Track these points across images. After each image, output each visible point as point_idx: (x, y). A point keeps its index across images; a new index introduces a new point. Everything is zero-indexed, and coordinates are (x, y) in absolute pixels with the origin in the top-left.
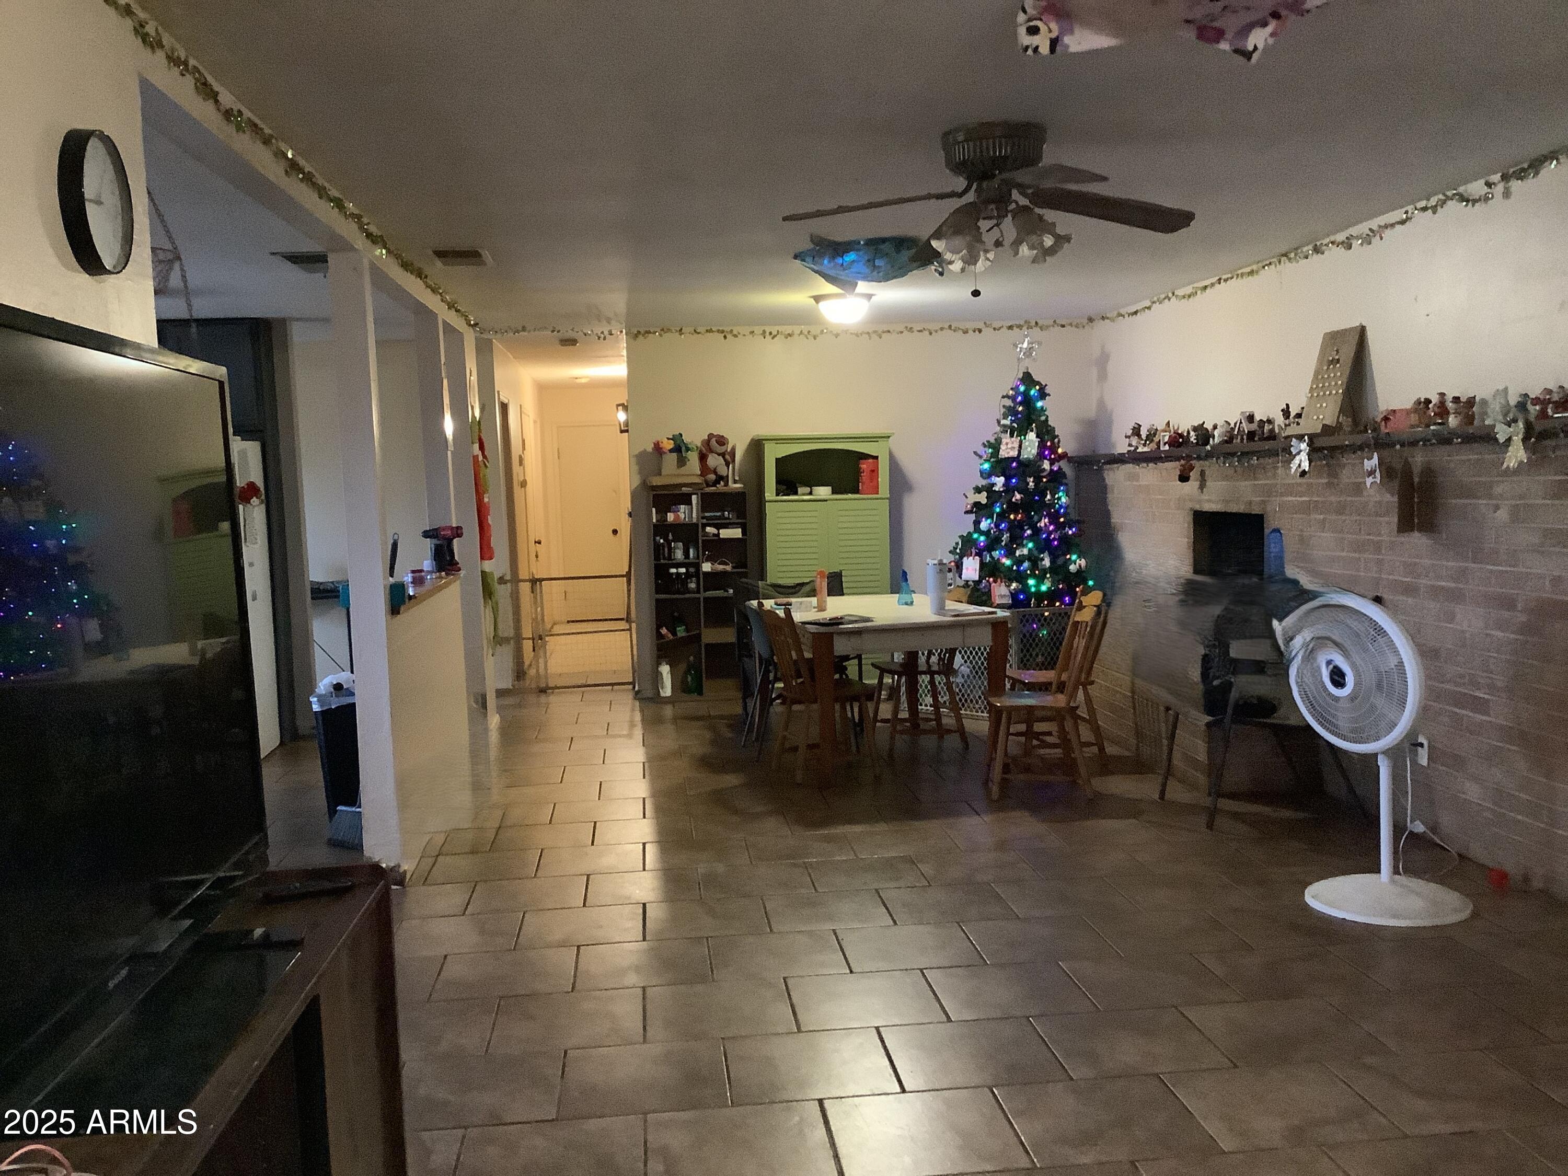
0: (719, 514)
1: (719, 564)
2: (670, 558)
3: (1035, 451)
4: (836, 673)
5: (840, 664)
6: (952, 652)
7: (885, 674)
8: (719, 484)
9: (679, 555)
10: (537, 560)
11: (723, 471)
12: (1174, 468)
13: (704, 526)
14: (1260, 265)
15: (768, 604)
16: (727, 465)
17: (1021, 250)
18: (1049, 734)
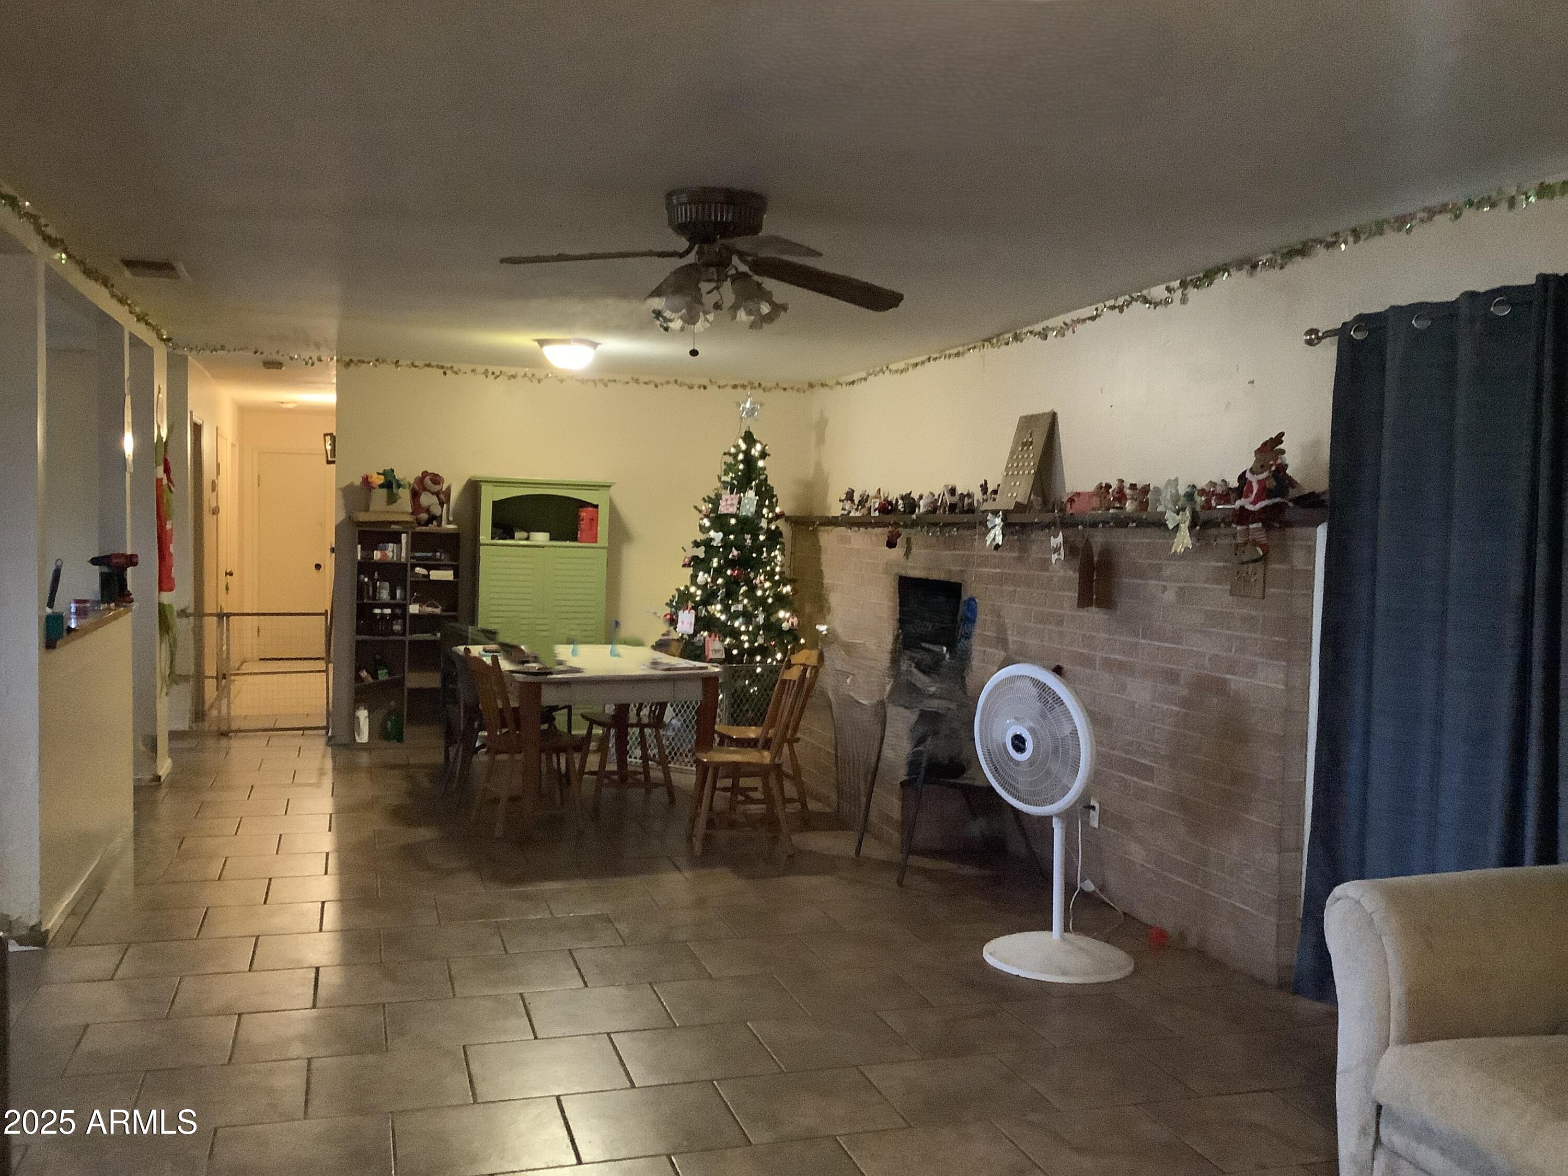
0: (430, 554)
1: (427, 606)
2: (374, 597)
3: (753, 509)
4: (543, 723)
5: (548, 714)
6: (663, 706)
7: (594, 726)
8: (432, 523)
9: (385, 595)
10: (227, 593)
11: (436, 510)
12: (882, 534)
13: (414, 566)
14: (966, 347)
15: (476, 650)
16: (442, 504)
17: (738, 315)
18: (755, 789)
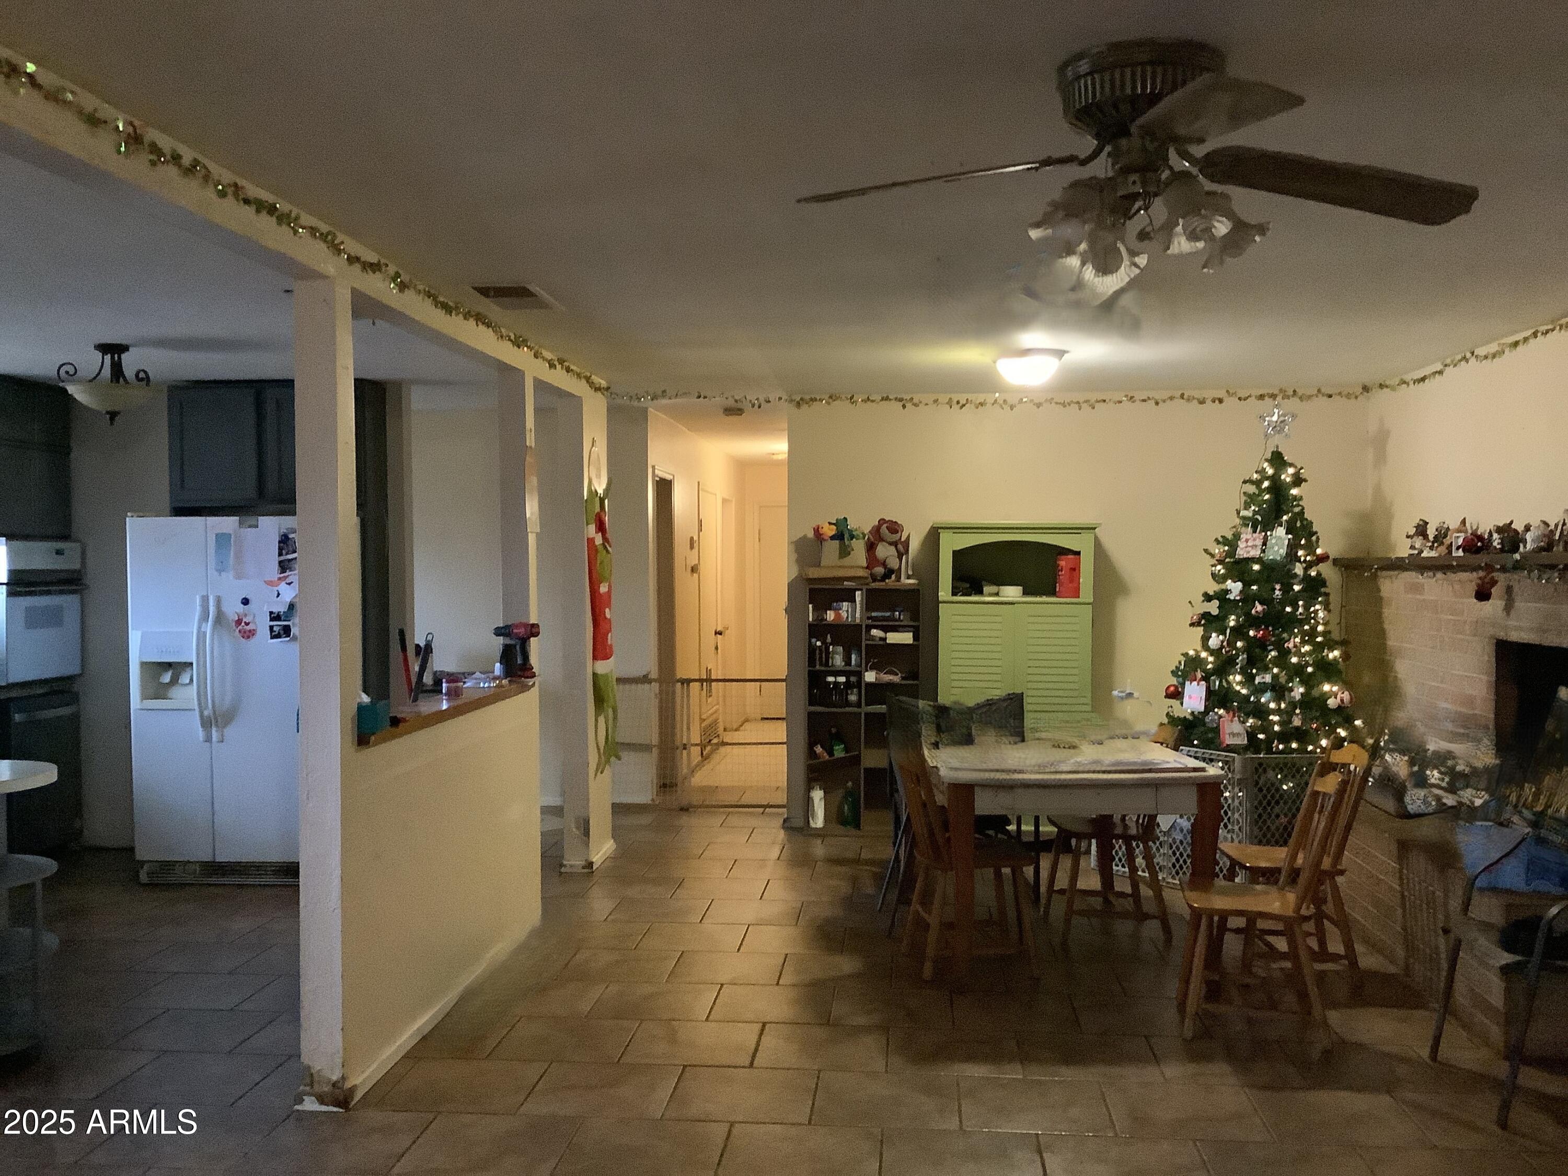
0: (888, 614)
1: (886, 674)
2: (827, 664)
3: (1283, 551)
8: (889, 578)
9: (838, 661)
10: (717, 653)
11: (893, 563)
12: (1470, 580)
13: (869, 628)
16: (900, 557)
